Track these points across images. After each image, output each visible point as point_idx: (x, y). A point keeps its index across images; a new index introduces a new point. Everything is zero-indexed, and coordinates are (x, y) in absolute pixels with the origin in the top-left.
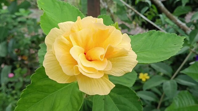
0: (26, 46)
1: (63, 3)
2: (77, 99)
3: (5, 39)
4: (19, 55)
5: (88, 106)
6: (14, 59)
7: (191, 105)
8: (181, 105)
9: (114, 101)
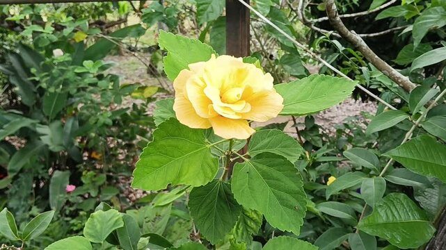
0: (103, 129)
1: (191, 40)
2: (210, 166)
3: (58, 117)
4: (86, 149)
5: (226, 193)
6: (75, 159)
7: (412, 219)
8: (391, 218)
9: (263, 175)
